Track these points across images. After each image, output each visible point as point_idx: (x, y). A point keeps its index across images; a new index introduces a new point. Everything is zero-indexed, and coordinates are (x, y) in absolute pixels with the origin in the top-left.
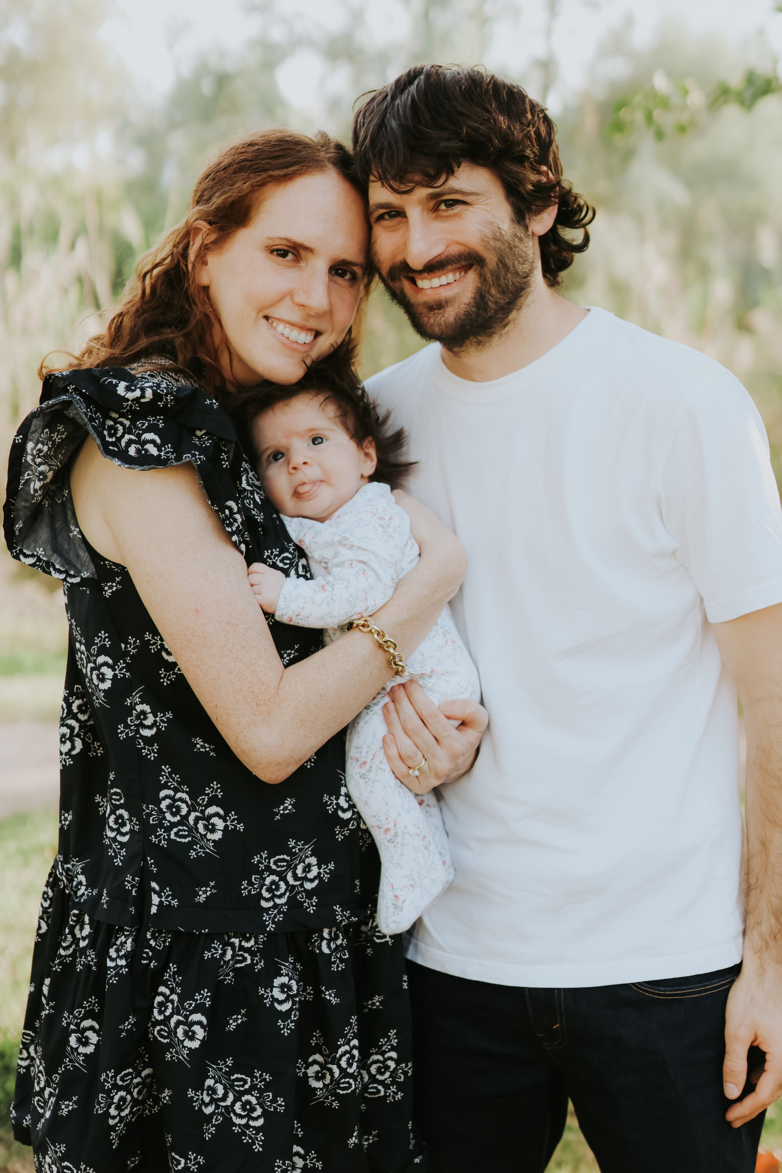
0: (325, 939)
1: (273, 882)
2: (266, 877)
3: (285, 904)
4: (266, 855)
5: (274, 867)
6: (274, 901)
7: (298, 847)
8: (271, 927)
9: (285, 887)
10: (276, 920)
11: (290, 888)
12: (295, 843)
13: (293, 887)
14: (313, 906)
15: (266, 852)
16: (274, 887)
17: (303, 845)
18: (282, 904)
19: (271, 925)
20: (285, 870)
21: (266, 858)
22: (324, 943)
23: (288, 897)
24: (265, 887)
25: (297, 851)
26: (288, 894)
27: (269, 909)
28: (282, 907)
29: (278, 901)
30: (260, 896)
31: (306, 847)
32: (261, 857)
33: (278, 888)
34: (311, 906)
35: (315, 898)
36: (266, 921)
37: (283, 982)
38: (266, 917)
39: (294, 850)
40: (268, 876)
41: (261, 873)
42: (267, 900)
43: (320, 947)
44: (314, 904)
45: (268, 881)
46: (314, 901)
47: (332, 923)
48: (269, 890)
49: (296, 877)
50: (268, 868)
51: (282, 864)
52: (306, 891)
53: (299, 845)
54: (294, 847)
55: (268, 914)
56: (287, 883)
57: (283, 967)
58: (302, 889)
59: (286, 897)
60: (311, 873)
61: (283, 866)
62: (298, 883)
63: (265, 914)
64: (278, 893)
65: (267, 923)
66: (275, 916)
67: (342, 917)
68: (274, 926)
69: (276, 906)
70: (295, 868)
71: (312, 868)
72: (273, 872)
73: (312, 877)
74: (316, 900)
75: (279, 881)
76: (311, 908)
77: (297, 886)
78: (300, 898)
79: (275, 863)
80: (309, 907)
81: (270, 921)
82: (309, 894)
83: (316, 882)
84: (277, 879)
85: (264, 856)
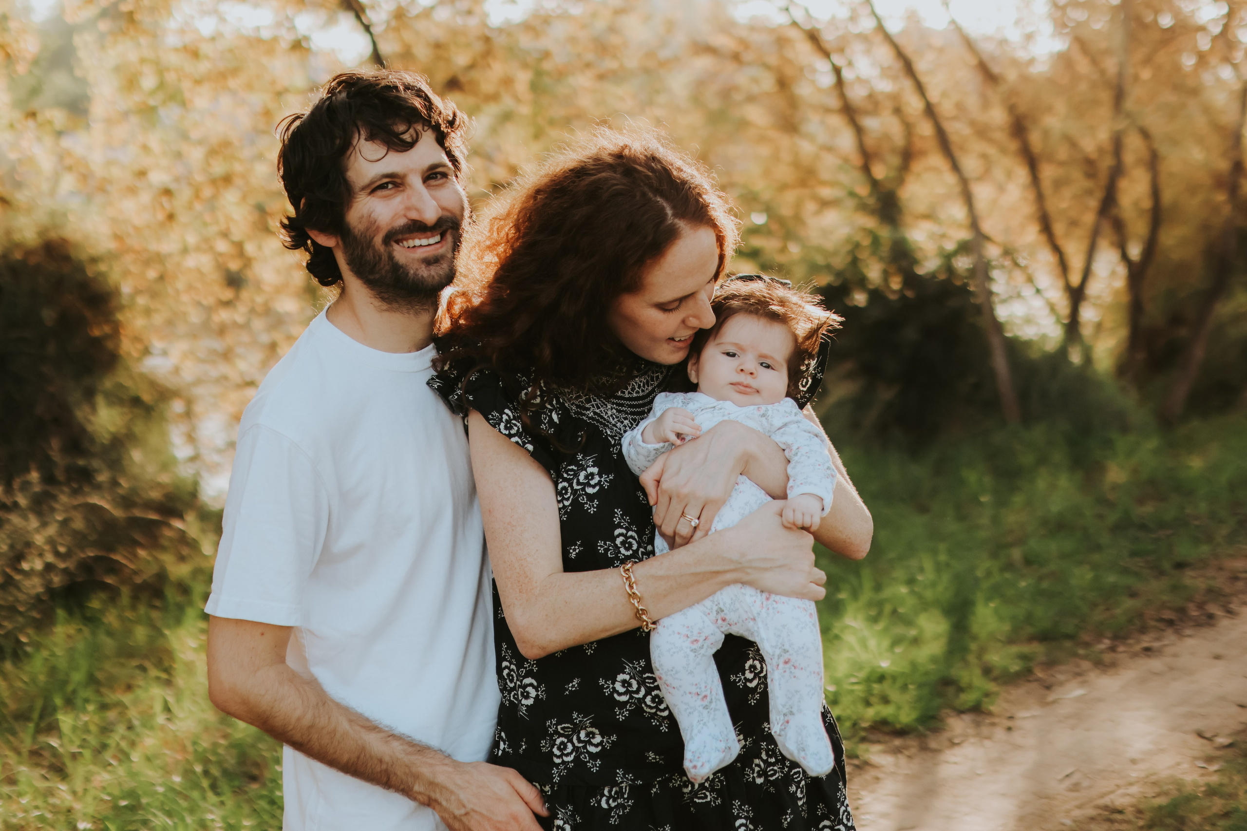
0: (605, 795)
1: (562, 743)
2: (556, 739)
3: (572, 762)
4: (555, 722)
5: (562, 732)
6: (562, 758)
7: (579, 719)
8: (556, 779)
9: (572, 748)
10: (562, 774)
11: (576, 749)
12: (578, 715)
13: (578, 748)
14: (597, 767)
15: (555, 719)
16: (562, 747)
17: (582, 718)
18: (568, 762)
19: (556, 777)
20: (572, 734)
21: (554, 724)
22: (604, 799)
23: (574, 756)
24: (556, 747)
25: (578, 722)
26: (574, 754)
27: (559, 764)
28: (568, 764)
29: (566, 759)
30: (551, 753)
31: (585, 720)
32: (551, 722)
33: (565, 748)
34: (595, 767)
35: (598, 760)
36: (554, 774)
37: (559, 824)
38: (555, 770)
39: (575, 721)
40: (558, 738)
41: (551, 735)
42: (558, 757)
43: (599, 802)
44: (598, 765)
45: (558, 742)
46: (598, 763)
47: (614, 784)
48: (559, 749)
49: (579, 740)
50: (556, 732)
51: (568, 730)
52: (588, 752)
53: (580, 718)
54: (576, 719)
55: (557, 768)
56: (573, 744)
57: (560, 813)
58: (585, 751)
59: (572, 756)
60: (595, 740)
61: (569, 731)
62: (581, 745)
63: (554, 768)
64: (565, 752)
65: (554, 776)
66: (561, 772)
67: (622, 778)
68: (558, 779)
69: (563, 762)
70: (579, 733)
71: (596, 736)
72: (560, 735)
73: (596, 743)
74: (600, 763)
75: (567, 742)
76: (595, 768)
77: (580, 747)
78: (583, 757)
79: (562, 729)
80: (593, 768)
81: (557, 775)
82: (593, 756)
83: (600, 748)
84: (566, 740)
85: (553, 722)
